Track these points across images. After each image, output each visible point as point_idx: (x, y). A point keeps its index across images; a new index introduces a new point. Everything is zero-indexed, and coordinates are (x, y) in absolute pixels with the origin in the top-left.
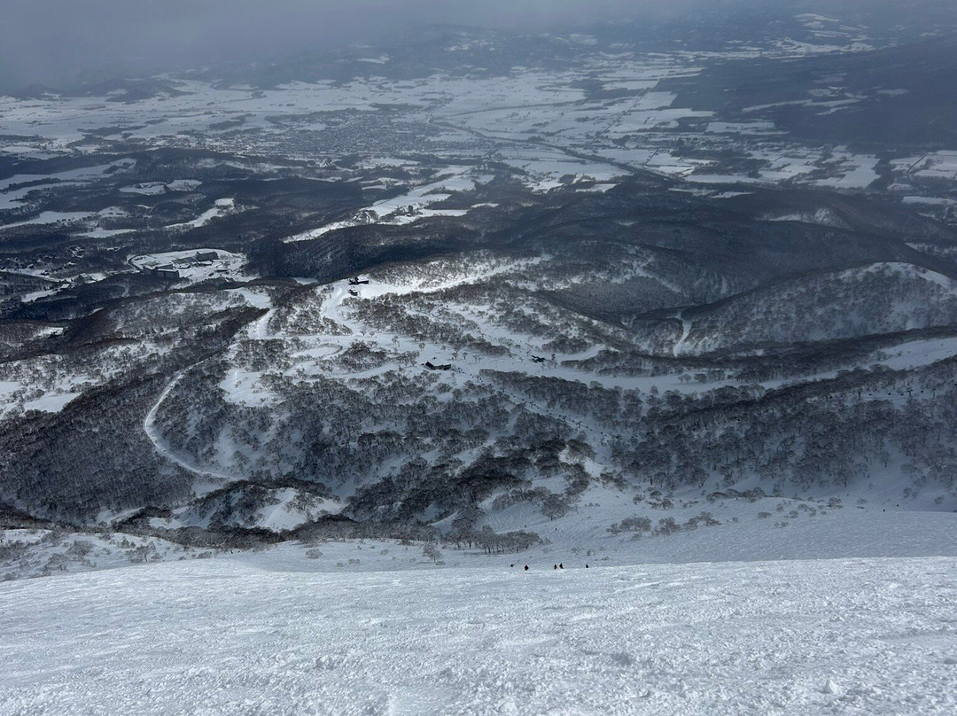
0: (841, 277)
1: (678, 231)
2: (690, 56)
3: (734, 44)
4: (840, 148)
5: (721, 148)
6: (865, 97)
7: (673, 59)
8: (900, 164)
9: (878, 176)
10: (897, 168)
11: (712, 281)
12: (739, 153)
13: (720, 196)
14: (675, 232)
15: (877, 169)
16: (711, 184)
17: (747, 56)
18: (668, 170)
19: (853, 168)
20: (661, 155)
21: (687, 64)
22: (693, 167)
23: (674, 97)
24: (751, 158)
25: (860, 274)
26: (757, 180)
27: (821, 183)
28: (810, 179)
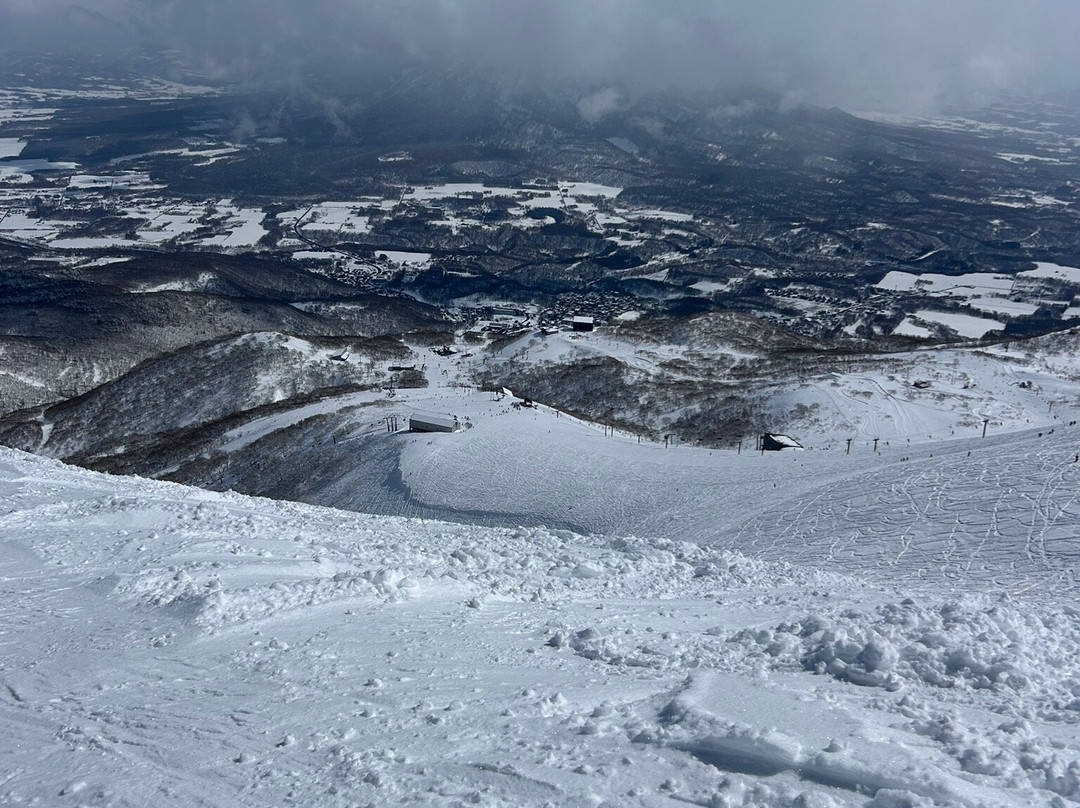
0: (210, 354)
1: (34, 314)
2: (39, 94)
3: (93, 82)
4: (225, 202)
5: (89, 206)
6: (245, 146)
7: (16, 97)
8: (287, 218)
9: (266, 232)
10: (285, 222)
11: (81, 369)
12: (112, 211)
13: (93, 264)
14: (30, 314)
15: (265, 224)
16: (81, 250)
17: (110, 96)
18: (25, 236)
19: (240, 224)
20: (14, 216)
21: (37, 105)
22: (57, 231)
23: (23, 145)
24: (126, 217)
25: (229, 348)
26: (137, 243)
27: (207, 242)
28: (195, 238)
